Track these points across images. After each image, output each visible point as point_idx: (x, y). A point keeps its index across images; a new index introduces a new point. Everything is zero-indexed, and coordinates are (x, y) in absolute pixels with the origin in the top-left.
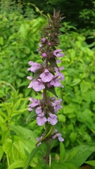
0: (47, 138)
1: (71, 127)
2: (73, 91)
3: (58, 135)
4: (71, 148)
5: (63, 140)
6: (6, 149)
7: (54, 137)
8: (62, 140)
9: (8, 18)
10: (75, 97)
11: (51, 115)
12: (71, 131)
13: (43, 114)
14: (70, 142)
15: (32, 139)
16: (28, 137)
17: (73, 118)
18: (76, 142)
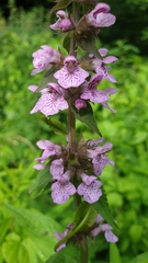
0: (78, 234)
1: (132, 215)
2: (135, 152)
3: (104, 227)
4: (134, 256)
5: (115, 239)
6: (7, 253)
7: (96, 232)
8: (112, 239)
9: (30, 42)
10: (138, 164)
11: (85, 178)
12: (132, 223)
13: (66, 177)
14: (131, 243)
15: (50, 234)
16: (43, 231)
17: (136, 200)
18: (141, 242)
